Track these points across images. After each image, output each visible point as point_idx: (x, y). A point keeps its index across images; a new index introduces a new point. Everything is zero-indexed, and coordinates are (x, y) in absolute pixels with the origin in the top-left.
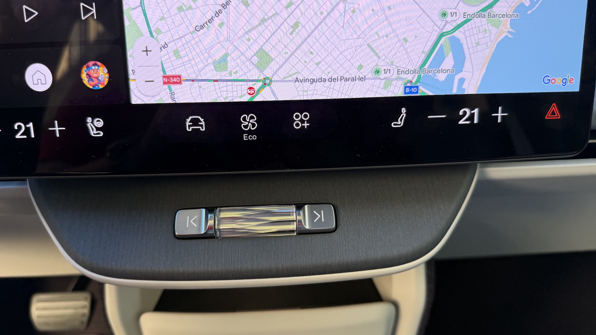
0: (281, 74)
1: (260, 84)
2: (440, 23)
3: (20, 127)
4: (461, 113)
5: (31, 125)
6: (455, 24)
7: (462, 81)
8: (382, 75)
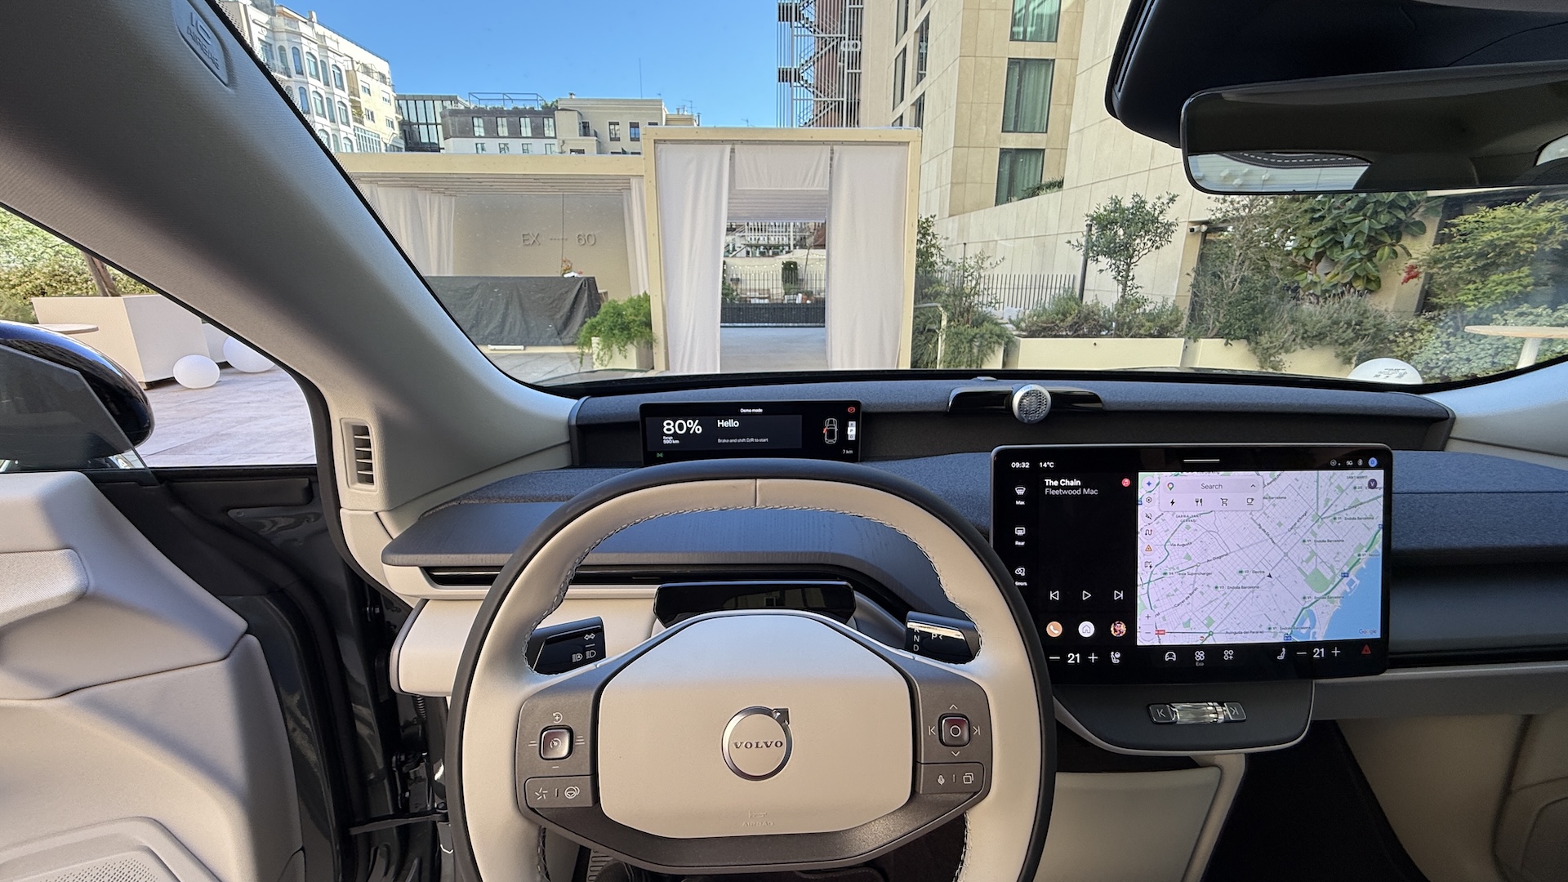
0: (1219, 629)
1: (1207, 635)
2: (1302, 602)
3: (1071, 656)
4: (1314, 651)
5: (1078, 655)
6: (1310, 603)
7: (1315, 633)
8: (1272, 630)
